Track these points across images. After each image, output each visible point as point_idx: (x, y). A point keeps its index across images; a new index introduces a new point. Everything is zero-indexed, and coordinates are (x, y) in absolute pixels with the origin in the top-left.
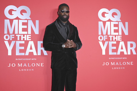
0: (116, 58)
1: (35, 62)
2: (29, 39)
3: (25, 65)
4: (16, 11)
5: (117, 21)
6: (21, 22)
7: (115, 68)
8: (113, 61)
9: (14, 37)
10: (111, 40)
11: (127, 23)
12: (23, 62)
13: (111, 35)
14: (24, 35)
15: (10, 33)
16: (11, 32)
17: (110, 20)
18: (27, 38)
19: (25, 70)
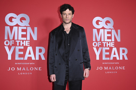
0: (109, 63)
1: (33, 66)
2: (28, 44)
3: (24, 69)
4: (16, 18)
5: (110, 29)
7: (108, 72)
9: (13, 43)
10: (104, 46)
11: (119, 31)
12: (22, 66)
13: (104, 41)
14: (23, 41)
15: (10, 39)
17: (103, 28)
19: (24, 73)
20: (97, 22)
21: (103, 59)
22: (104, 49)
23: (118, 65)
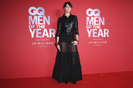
1: (48, 41)
3: (42, 43)
5: (98, 17)
6: (39, 17)
7: (96, 45)
8: (95, 41)
10: (94, 28)
11: (104, 18)
12: (41, 42)
13: (94, 25)
14: (41, 25)
16: (33, 23)
18: (43, 27)
19: (42, 46)
20: (90, 12)
21: (93, 37)
22: (94, 30)
23: (103, 41)
